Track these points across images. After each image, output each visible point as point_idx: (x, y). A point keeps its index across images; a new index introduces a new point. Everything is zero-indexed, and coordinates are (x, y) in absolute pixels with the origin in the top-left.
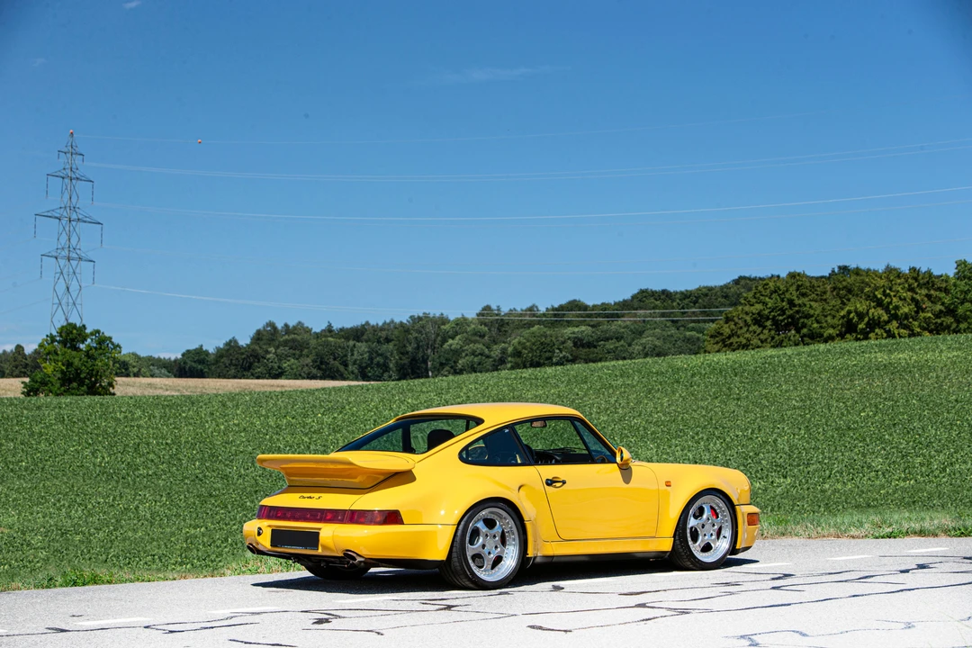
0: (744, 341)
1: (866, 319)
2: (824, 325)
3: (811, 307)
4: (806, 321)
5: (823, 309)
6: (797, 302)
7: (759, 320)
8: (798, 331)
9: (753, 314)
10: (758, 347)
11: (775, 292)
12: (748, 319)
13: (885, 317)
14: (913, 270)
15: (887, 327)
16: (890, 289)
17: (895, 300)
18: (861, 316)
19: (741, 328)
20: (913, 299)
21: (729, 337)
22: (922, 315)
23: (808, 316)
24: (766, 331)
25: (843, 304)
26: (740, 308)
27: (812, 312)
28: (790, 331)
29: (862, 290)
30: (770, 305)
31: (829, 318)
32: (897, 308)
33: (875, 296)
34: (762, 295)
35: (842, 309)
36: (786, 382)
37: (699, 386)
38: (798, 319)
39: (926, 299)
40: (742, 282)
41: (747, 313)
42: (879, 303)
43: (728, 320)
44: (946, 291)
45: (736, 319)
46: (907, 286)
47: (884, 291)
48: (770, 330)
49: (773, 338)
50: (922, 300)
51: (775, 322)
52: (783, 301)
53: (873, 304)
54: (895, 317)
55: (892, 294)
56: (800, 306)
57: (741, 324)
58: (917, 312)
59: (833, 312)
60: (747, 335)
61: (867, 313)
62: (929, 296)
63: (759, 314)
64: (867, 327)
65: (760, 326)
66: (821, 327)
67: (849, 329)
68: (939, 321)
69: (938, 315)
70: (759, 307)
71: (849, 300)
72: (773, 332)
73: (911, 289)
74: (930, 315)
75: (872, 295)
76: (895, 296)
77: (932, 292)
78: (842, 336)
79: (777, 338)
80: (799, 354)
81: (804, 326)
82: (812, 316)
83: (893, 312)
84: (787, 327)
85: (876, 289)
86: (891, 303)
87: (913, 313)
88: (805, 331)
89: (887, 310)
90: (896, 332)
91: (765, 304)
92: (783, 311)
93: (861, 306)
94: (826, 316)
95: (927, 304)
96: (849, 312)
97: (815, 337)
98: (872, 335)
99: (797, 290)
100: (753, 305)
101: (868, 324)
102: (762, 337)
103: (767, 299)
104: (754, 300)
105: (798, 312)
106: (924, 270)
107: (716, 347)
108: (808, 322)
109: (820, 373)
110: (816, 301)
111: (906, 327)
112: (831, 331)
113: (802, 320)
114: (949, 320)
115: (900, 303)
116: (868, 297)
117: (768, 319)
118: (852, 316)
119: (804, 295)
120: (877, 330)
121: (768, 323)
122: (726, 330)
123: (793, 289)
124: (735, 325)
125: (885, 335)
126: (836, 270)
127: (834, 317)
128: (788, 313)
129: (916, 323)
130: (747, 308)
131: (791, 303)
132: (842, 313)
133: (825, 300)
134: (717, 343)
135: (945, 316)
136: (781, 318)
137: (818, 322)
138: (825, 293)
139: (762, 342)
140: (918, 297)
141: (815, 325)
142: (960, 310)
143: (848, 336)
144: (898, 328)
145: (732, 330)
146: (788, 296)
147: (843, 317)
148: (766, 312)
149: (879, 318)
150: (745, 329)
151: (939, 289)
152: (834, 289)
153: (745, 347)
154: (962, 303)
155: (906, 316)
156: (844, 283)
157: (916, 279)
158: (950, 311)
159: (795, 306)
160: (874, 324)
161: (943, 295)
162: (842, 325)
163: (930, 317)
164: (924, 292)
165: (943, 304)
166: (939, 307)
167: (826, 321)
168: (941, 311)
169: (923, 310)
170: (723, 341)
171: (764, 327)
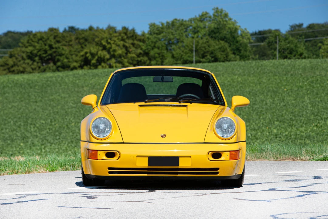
0: (22, 69)
1: (96, 57)
2: (71, 60)
3: (63, 49)
4: (59, 57)
5: (70, 51)
6: (54, 46)
7: (31, 57)
8: (55, 63)
9: (27, 53)
10: (30, 73)
11: (41, 39)
12: (24, 55)
13: (108, 56)
14: (124, 28)
15: (108, 63)
16: (111, 39)
17: (113, 46)
18: (93, 55)
19: (20, 61)
20: (124, 46)
21: (12, 67)
22: (130, 55)
23: (61, 55)
24: (35, 63)
25: (82, 47)
26: (19, 49)
27: (63, 52)
28: (49, 63)
29: (94, 40)
30: (37, 47)
31: (74, 56)
32: (114, 51)
33: (101, 44)
34: (33, 41)
35: (82, 51)
36: (63, 92)
37: (9, 93)
38: (55, 57)
39: (131, 46)
40: (10, 35)
41: (23, 52)
42: (104, 48)
43: (11, 56)
44: (143, 41)
45: (17, 56)
46: (120, 38)
47: (107, 41)
48: (38, 63)
49: (39, 67)
50: (130, 47)
51: (41, 58)
52: (45, 45)
53: (101, 48)
54: (113, 56)
55: (112, 42)
56: (56, 48)
57: (20, 58)
58: (126, 54)
59: (76, 53)
60: (24, 65)
61: (97, 54)
62: (133, 44)
63: (31, 53)
64: (97, 62)
65: (31, 60)
66: (69, 62)
67: (86, 63)
68: (139, 59)
69: (139, 55)
70: (31, 48)
71: (86, 45)
72: (40, 64)
73: (123, 40)
74: (134, 55)
75: (99, 43)
76: (113, 43)
77: (135, 42)
78: (81, 67)
79: (42, 67)
80: (67, 76)
81: (58, 60)
82: (63, 55)
83: (112, 53)
84: (47, 62)
85: (102, 39)
86: (111, 48)
87: (124, 54)
88: (59, 64)
89: (109, 52)
90: (114, 65)
91: (34, 47)
92: (46, 52)
93: (94, 49)
94: (72, 55)
95: (132, 49)
96: (86, 53)
97: (65, 67)
98: (100, 67)
99: (54, 38)
100: (27, 47)
101: (97, 60)
102: (33, 66)
103: (36, 44)
104: (27, 45)
105: (55, 52)
106: (130, 28)
107: (4, 72)
108: (61, 58)
109: (83, 87)
110: (65, 45)
111: (120, 62)
112: (75, 64)
113: (57, 57)
114: (145, 59)
115: (117, 48)
116: (97, 44)
117: (36, 56)
118: (88, 55)
119: (58, 42)
120: (103, 64)
121: (37, 59)
122: (11, 62)
123: (51, 38)
124: (17, 59)
125: (107, 67)
126: (67, 29)
127: (77, 55)
128: (49, 52)
129: (126, 60)
130: (23, 49)
131: (51, 47)
132: (82, 53)
133: (71, 45)
134: (5, 70)
135: (143, 56)
136: (44, 55)
137: (67, 58)
138: (71, 41)
139: (33, 69)
140: (127, 45)
141: (66, 60)
142: (152, 53)
143: (85, 67)
144: (115, 63)
145: (14, 62)
146: (49, 42)
147: (82, 56)
148: (35, 52)
149: (104, 57)
150: (22, 62)
151: (140, 40)
152: (77, 38)
153: (23, 72)
154: (153, 49)
155: (120, 56)
156: (83, 35)
157: (126, 34)
158: (146, 54)
159: (53, 48)
160: (100, 61)
161: (141, 44)
162: (82, 61)
163: (134, 57)
164: (131, 41)
165: (141, 49)
166: (139, 51)
167: (72, 58)
168: (140, 53)
169: (130, 52)
170: (9, 69)
171: (34, 61)
